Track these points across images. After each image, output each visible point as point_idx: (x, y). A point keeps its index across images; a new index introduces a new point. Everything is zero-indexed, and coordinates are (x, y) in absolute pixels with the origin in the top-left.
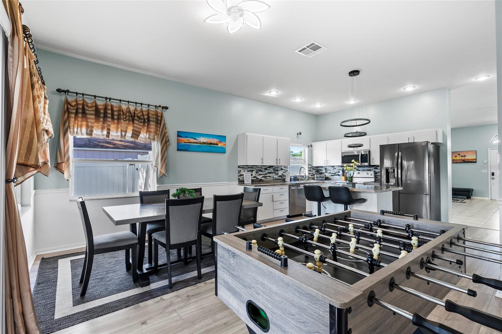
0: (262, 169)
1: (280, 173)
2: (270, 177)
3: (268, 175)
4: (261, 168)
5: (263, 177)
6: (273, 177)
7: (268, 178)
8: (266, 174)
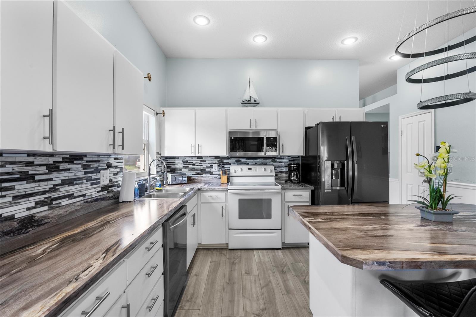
0: (31, 170)
1: (105, 177)
2: (71, 196)
3: (64, 190)
4: (28, 164)
5: (39, 204)
6: (84, 195)
7: (64, 202)
8: (54, 189)
